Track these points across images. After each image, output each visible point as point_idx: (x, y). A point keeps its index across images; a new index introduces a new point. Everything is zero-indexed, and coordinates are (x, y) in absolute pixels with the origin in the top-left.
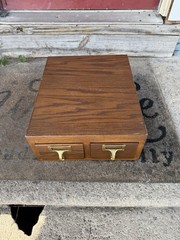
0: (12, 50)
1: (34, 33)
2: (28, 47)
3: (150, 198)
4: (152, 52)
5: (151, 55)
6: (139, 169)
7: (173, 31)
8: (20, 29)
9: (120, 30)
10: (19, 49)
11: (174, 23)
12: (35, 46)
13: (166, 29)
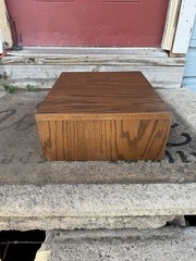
0: (21, 80)
1: (45, 64)
2: (37, 77)
3: (188, 197)
4: (160, 83)
5: (160, 85)
6: (168, 169)
7: (179, 62)
8: (32, 59)
9: (128, 61)
10: (28, 79)
11: (178, 55)
12: (45, 77)
13: (171, 60)
